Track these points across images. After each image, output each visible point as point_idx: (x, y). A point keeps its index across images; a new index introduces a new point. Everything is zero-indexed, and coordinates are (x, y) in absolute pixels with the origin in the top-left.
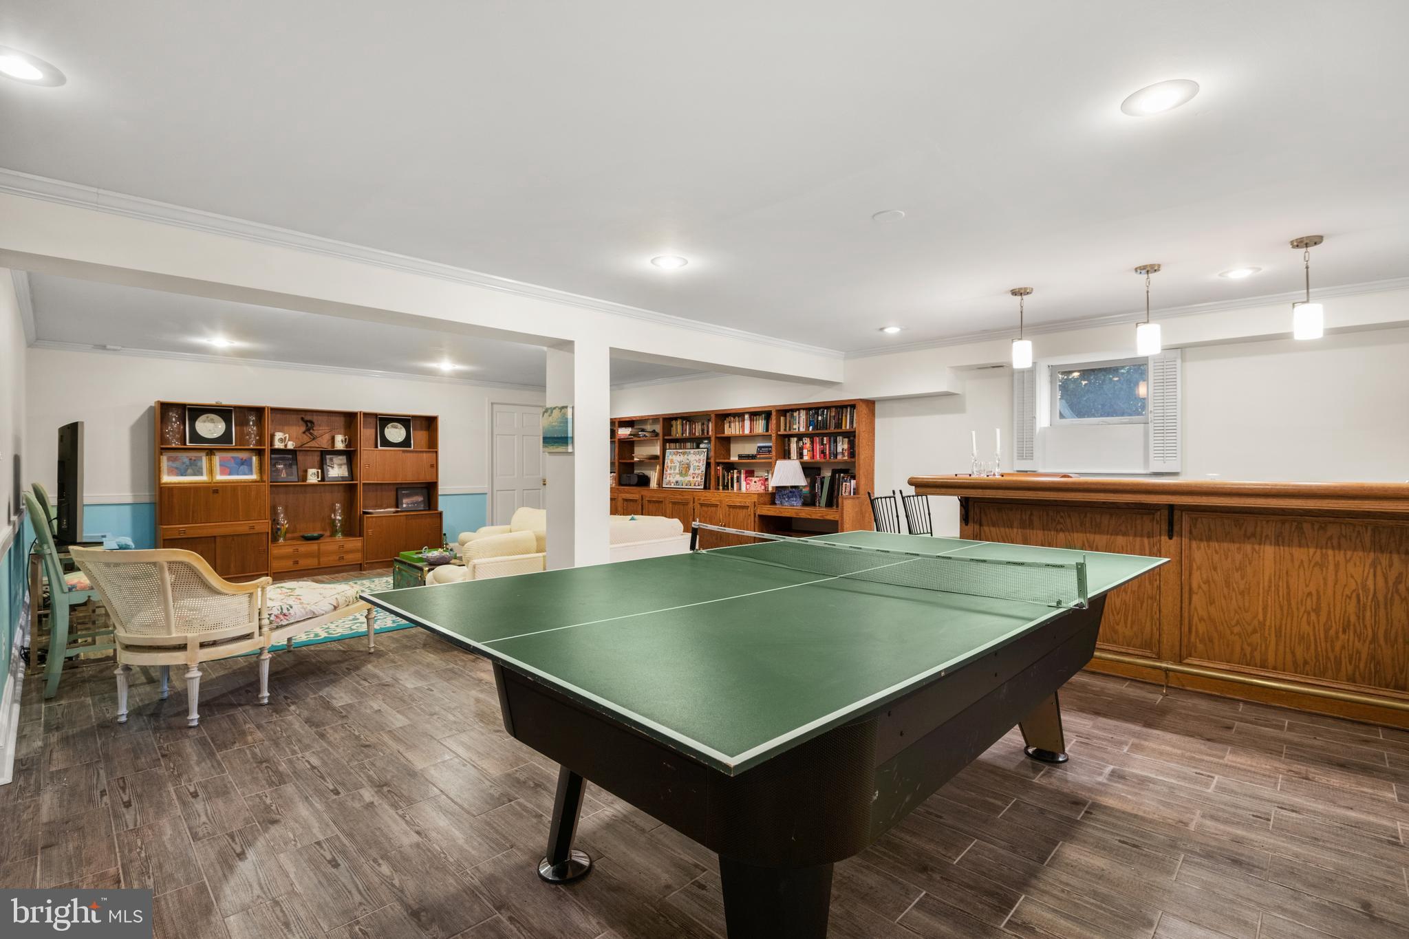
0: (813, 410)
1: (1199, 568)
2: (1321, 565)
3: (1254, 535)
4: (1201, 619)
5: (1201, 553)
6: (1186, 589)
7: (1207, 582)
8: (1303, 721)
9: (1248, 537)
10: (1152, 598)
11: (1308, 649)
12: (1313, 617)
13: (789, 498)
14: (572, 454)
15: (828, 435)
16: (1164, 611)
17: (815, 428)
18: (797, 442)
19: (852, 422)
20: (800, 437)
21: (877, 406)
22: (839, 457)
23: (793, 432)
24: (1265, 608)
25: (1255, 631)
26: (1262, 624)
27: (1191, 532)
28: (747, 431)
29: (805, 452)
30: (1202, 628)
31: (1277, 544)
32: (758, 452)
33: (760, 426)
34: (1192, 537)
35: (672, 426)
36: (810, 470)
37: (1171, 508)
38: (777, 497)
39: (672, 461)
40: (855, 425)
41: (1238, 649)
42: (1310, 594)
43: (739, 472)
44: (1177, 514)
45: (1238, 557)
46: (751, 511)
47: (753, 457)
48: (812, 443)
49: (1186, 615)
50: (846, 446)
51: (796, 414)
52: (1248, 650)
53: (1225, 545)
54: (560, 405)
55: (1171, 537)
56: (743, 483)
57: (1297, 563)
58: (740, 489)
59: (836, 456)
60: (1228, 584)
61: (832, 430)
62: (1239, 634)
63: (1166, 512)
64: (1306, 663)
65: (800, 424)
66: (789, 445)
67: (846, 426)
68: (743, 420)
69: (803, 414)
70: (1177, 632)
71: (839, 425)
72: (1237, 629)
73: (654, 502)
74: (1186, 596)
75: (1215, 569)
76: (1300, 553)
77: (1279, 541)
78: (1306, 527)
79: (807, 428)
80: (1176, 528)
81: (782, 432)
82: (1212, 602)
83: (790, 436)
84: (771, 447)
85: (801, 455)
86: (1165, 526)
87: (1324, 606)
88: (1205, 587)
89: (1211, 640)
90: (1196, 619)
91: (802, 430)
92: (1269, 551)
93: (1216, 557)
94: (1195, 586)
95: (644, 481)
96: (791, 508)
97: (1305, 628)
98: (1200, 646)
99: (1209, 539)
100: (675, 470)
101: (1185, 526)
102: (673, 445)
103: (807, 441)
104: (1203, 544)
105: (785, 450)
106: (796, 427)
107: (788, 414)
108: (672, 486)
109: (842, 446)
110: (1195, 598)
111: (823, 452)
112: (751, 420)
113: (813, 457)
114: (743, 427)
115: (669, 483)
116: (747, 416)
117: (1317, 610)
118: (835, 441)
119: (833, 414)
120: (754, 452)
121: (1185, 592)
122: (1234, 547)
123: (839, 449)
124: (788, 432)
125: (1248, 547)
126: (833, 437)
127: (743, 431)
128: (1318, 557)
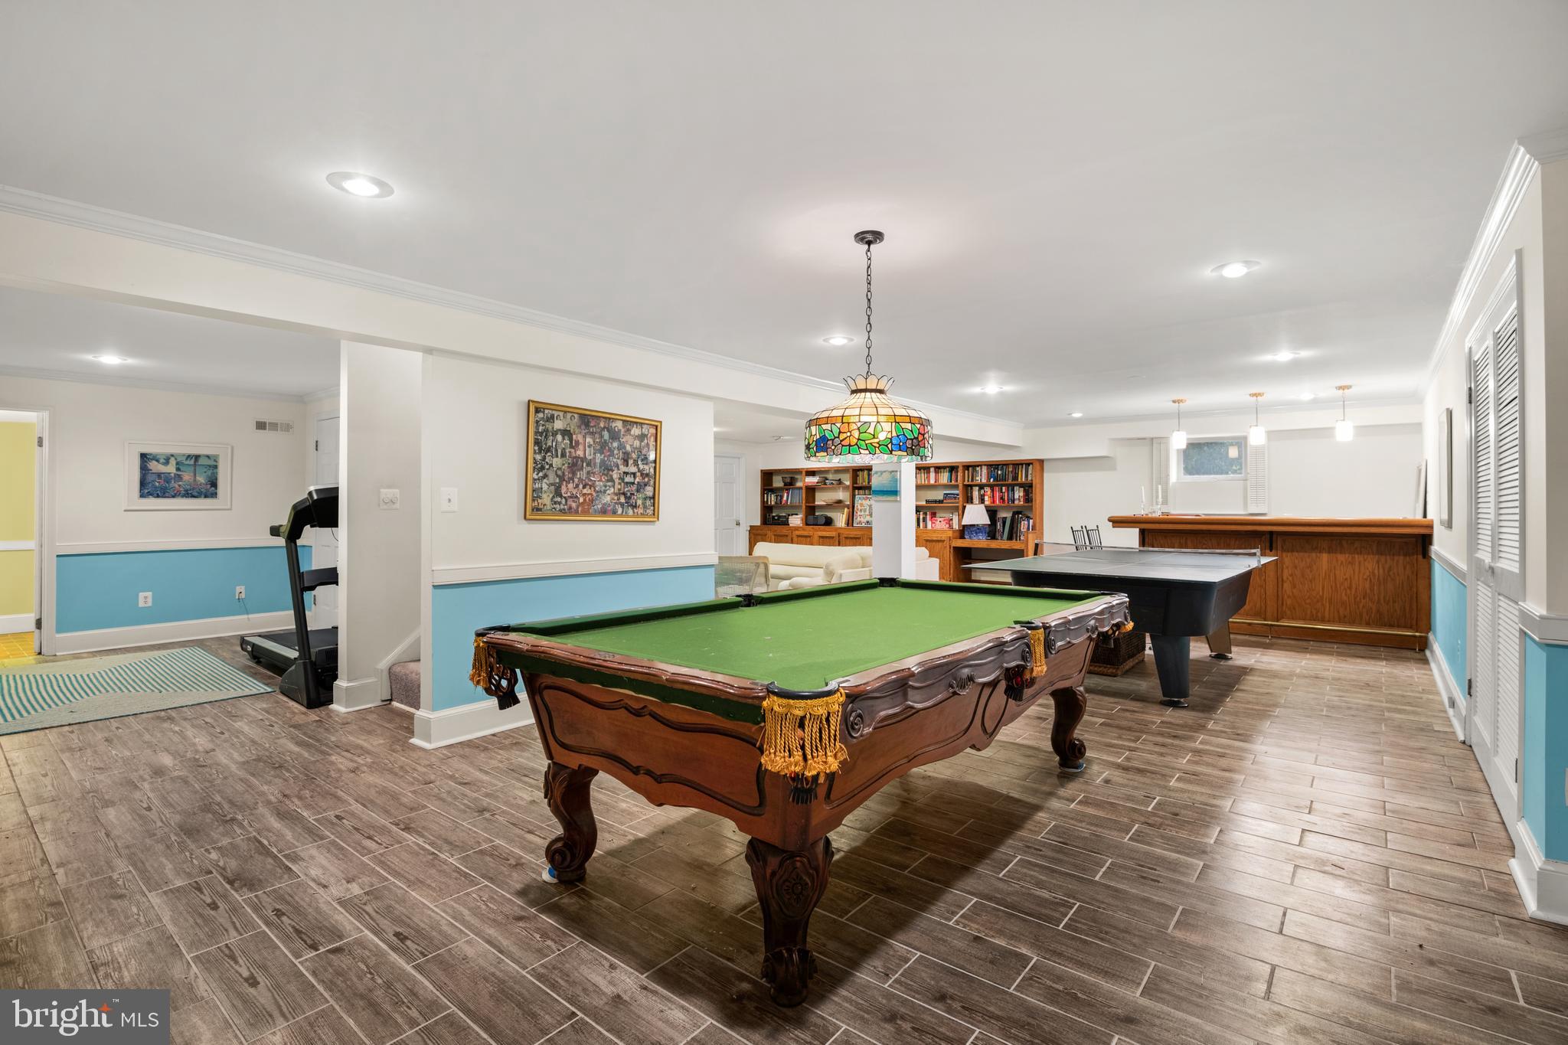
0: (993, 466)
1: (1287, 567)
2: (1352, 563)
3: (1316, 548)
4: (1289, 597)
5: (1288, 559)
6: (1280, 580)
7: (1291, 575)
8: (1344, 646)
9: (1315, 549)
10: (1261, 586)
11: (1346, 609)
12: (1348, 591)
13: (976, 533)
14: (900, 501)
15: (1007, 486)
16: (1268, 593)
17: (996, 479)
18: (979, 490)
19: (1027, 476)
20: (981, 487)
21: (1046, 464)
22: (1016, 502)
23: (974, 483)
24: (1323, 589)
25: (1318, 601)
26: (1322, 597)
27: (1282, 547)
28: (932, 481)
29: (986, 498)
30: (1289, 602)
31: (1329, 552)
32: (945, 498)
33: (944, 477)
34: (1283, 550)
35: (858, 476)
36: (992, 513)
37: (1271, 533)
38: (966, 533)
39: (862, 505)
40: (1030, 478)
41: (1309, 612)
42: (1346, 579)
43: (925, 514)
44: (1274, 536)
45: (1308, 561)
46: (947, 544)
47: (941, 502)
48: (993, 491)
49: (1280, 593)
50: (1022, 494)
51: (978, 469)
52: (1314, 612)
53: (1301, 554)
54: (890, 470)
55: (1271, 551)
56: (929, 523)
57: (1339, 562)
58: (926, 527)
59: (1013, 501)
60: (1303, 576)
61: (1010, 481)
62: (1310, 604)
63: (1268, 536)
64: (1345, 617)
65: (982, 477)
66: (972, 493)
67: (1022, 479)
68: (929, 472)
69: (985, 469)
70: (1275, 606)
71: (1015, 478)
72: (1308, 601)
73: (851, 538)
74: (1280, 584)
75: (1296, 567)
76: (1341, 557)
77: (1330, 551)
78: (1344, 543)
79: (988, 479)
80: (1274, 545)
81: (966, 483)
82: (1294, 586)
83: (971, 486)
84: (958, 495)
85: (982, 501)
86: (1268, 544)
87: (1354, 586)
88: (1290, 578)
89: (1294, 609)
90: (1286, 597)
91: (984, 481)
92: (1325, 556)
93: (1296, 561)
94: (1285, 578)
95: (829, 522)
96: (980, 542)
97: (1345, 598)
98: (1288, 612)
99: (1292, 551)
100: (865, 511)
101: (1279, 543)
102: (861, 492)
103: (988, 490)
104: (1289, 554)
105: (968, 497)
106: (978, 478)
107: (970, 469)
108: (863, 525)
109: (1019, 493)
110: (1285, 585)
111: (1002, 498)
112: (936, 472)
113: (994, 502)
114: (928, 478)
115: (860, 522)
116: (932, 469)
117: (1350, 588)
118: (1013, 490)
119: (1011, 469)
120: (941, 498)
121: (1279, 581)
122: (1306, 555)
123: (1016, 496)
124: (970, 483)
125: (1314, 555)
126: (1011, 488)
127: (929, 481)
128: (1350, 559)
